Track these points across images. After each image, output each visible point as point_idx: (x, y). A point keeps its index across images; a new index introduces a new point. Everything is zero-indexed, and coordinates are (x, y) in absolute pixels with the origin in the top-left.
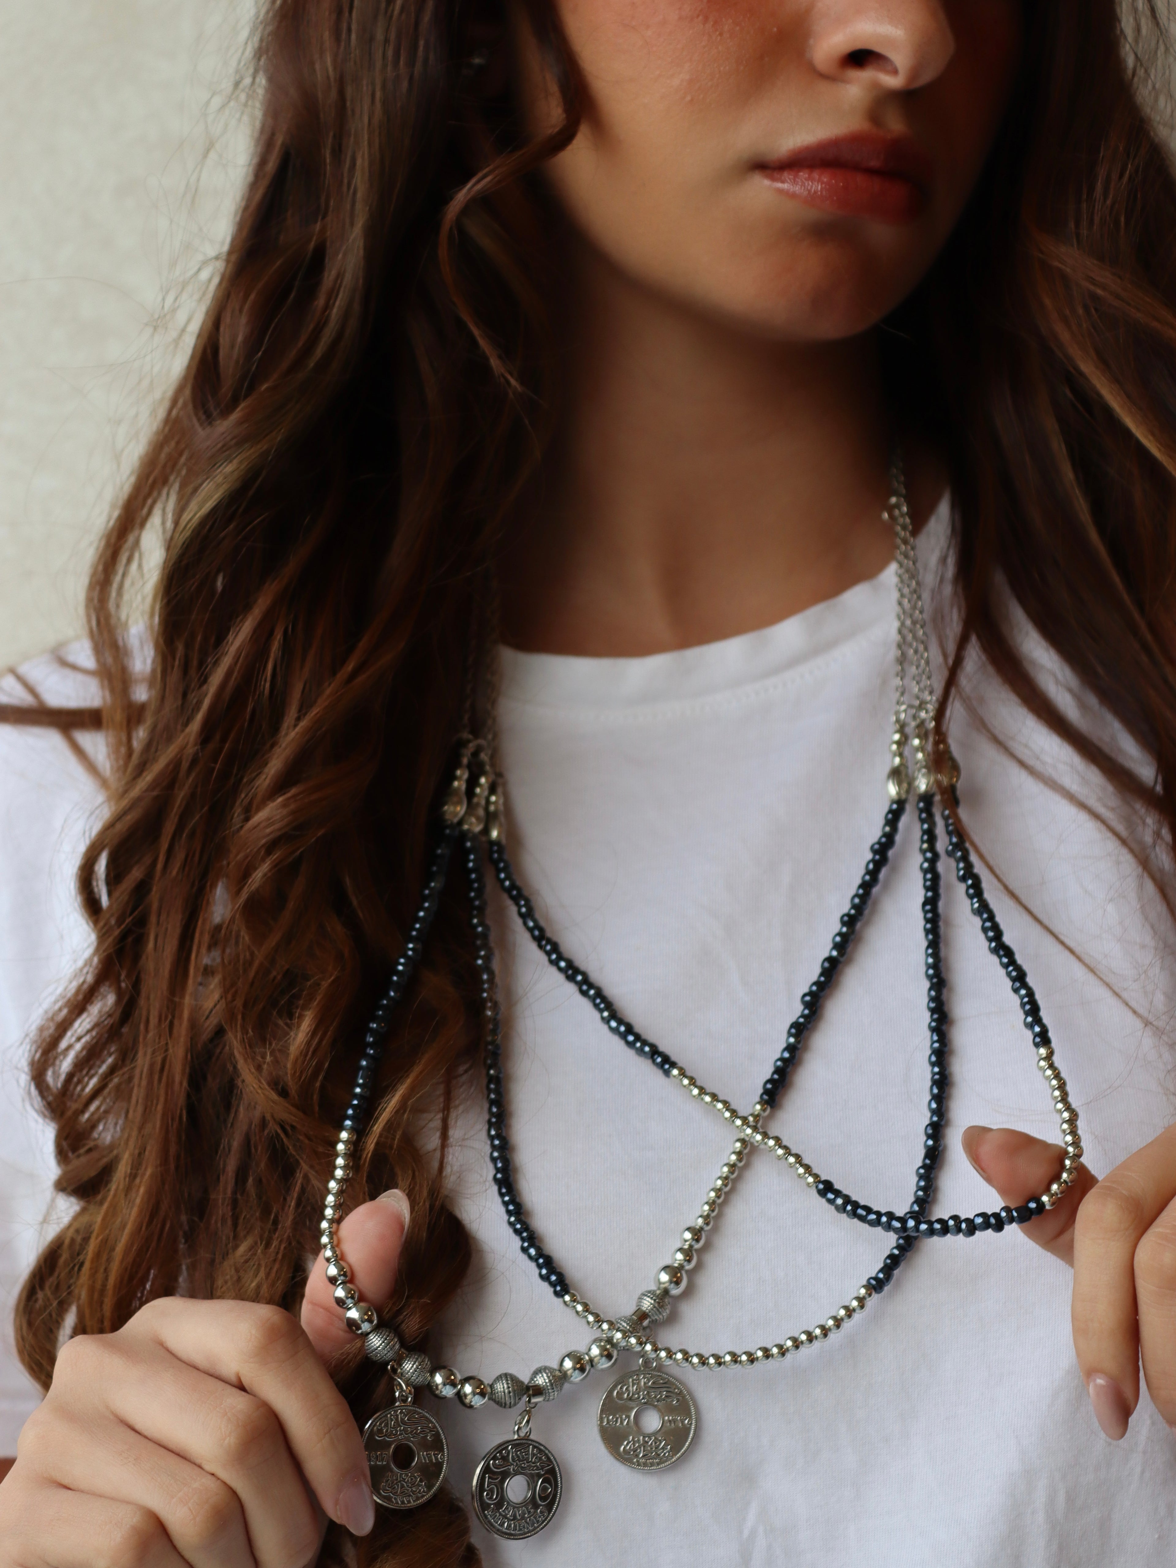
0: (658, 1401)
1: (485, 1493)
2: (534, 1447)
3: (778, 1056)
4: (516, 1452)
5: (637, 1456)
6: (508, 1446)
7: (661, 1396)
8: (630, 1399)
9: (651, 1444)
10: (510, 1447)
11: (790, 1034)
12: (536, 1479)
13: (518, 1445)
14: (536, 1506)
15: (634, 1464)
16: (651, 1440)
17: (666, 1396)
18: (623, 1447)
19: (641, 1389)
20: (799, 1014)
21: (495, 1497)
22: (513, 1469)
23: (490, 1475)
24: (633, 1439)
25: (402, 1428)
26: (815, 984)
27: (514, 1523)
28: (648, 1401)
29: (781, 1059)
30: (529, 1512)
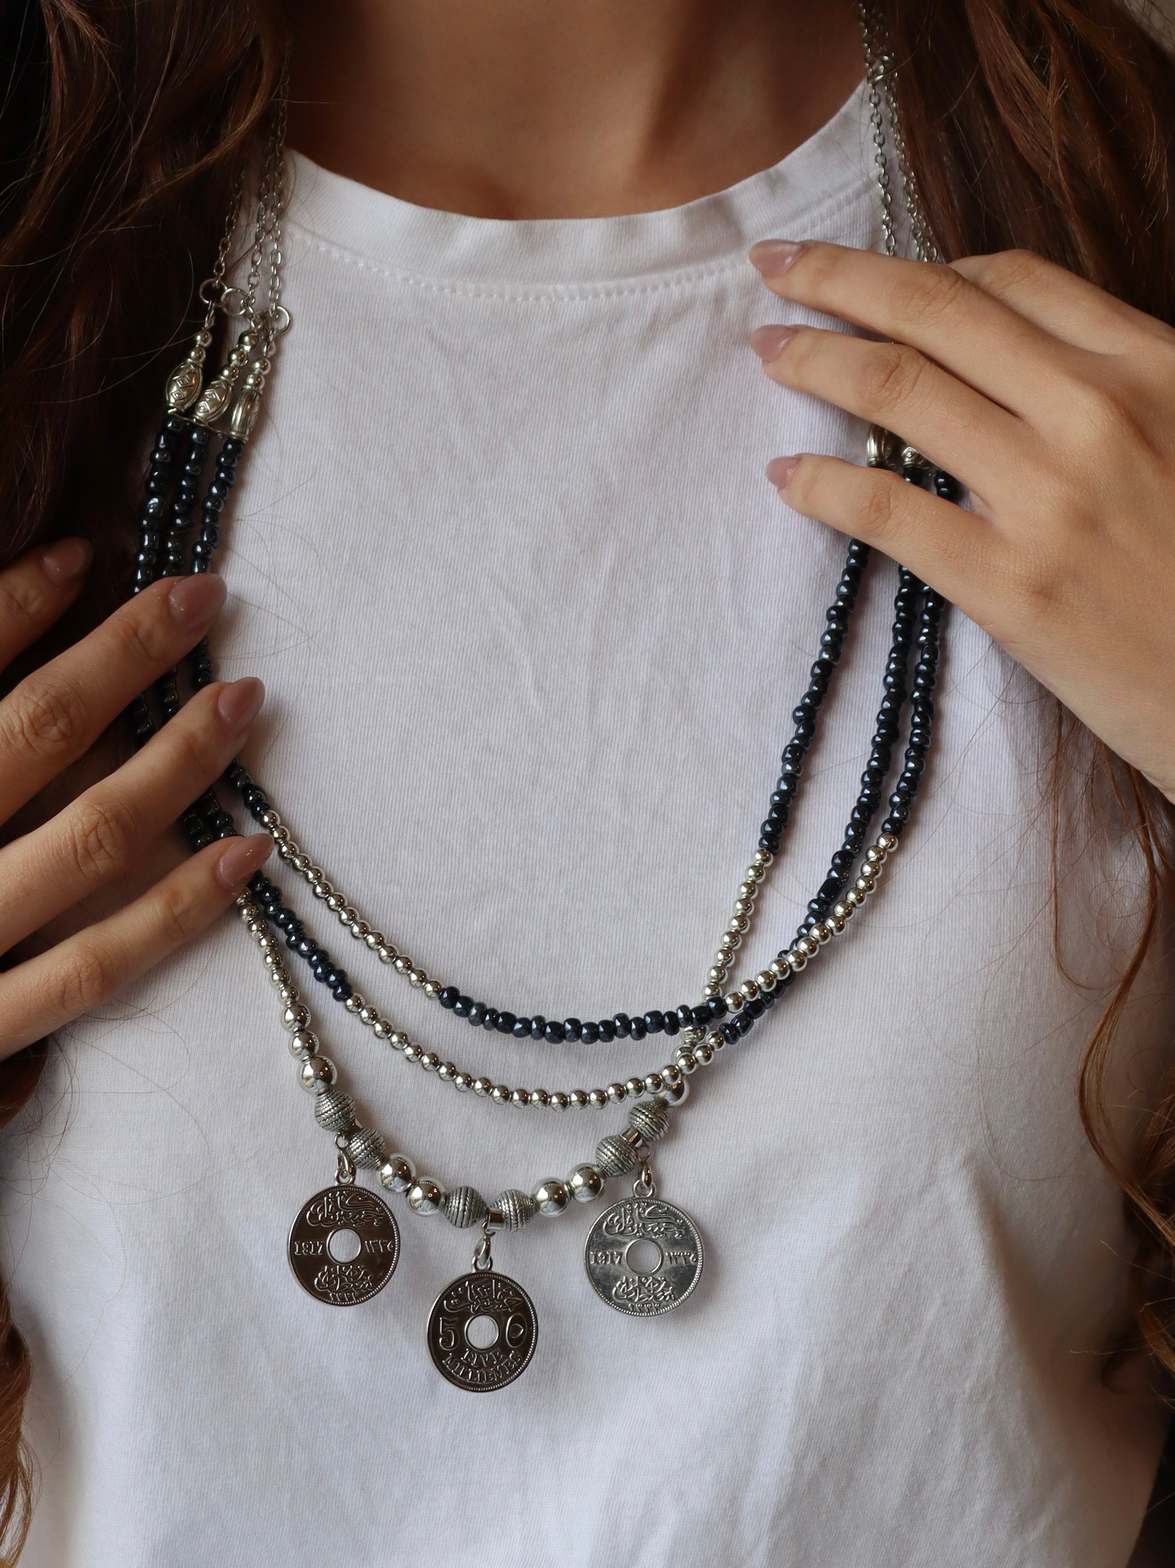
0: (656, 1234)
1: (441, 1340)
2: (497, 1281)
3: (774, 789)
4: (475, 1288)
5: (631, 1300)
6: (465, 1282)
7: (660, 1229)
8: (621, 1233)
9: (649, 1285)
10: (467, 1283)
11: (784, 760)
12: (503, 1318)
13: (477, 1279)
14: (507, 1351)
15: (627, 1309)
16: (648, 1281)
17: (665, 1229)
18: (615, 1289)
19: (636, 1221)
20: (792, 735)
21: (453, 1344)
22: (474, 1309)
23: (445, 1318)
24: (627, 1280)
25: (342, 1213)
26: (808, 695)
27: (480, 1373)
28: (643, 1235)
29: (779, 793)
30: (498, 1358)
